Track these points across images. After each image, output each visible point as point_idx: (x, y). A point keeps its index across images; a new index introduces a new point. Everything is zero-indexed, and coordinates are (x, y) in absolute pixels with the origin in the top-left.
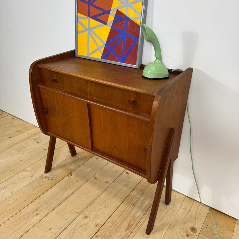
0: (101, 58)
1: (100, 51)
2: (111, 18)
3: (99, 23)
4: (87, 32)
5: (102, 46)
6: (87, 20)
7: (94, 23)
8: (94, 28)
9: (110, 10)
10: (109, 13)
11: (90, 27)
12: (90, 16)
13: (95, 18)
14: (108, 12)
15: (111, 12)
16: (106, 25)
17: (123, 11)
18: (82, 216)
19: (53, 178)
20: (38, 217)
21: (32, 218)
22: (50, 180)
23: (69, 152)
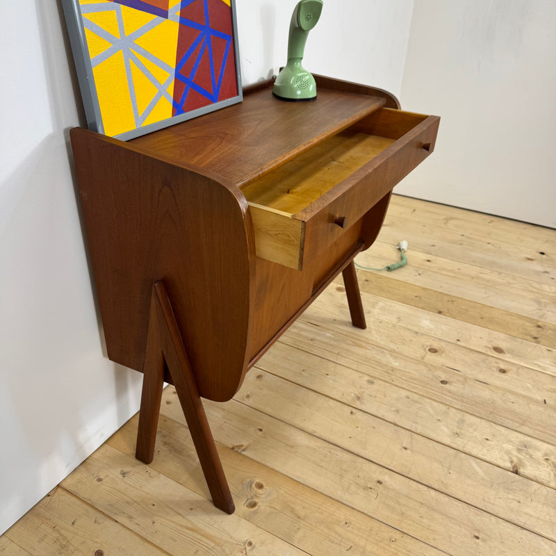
0: (173, 116)
1: (167, 96)
3: (151, 17)
4: (120, 54)
5: (168, 82)
6: (114, 12)
8: (140, 33)
11: (127, 34)
16: (167, 18)
18: (357, 404)
19: (254, 485)
20: (386, 477)
21: (394, 490)
22: (260, 491)
23: (124, 474)
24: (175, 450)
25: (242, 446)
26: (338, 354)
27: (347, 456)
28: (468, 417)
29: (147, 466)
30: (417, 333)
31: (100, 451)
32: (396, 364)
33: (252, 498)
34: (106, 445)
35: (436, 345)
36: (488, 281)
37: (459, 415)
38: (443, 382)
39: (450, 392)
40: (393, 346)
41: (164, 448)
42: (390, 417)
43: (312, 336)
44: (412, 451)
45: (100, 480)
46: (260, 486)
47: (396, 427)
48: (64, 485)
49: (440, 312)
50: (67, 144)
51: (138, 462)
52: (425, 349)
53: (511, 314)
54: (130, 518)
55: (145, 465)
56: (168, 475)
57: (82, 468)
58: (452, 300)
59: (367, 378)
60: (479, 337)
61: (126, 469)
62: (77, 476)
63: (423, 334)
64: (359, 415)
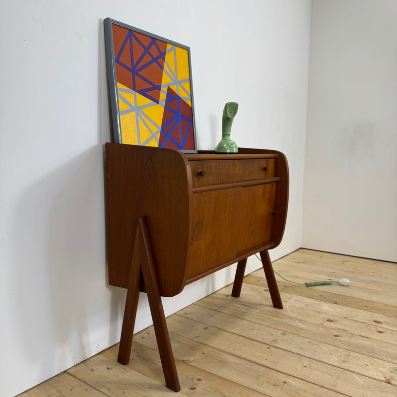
1: (156, 139)
2: (163, 96)
3: (150, 101)
4: (134, 113)
5: (157, 132)
6: (133, 95)
7: (142, 100)
8: (144, 107)
9: (160, 86)
10: (160, 90)
11: (138, 105)
12: (137, 90)
13: (143, 93)
14: (159, 88)
15: (162, 89)
16: (158, 104)
17: (174, 88)
18: (274, 344)
19: (195, 379)
20: (290, 381)
21: (295, 387)
22: (199, 382)
23: (108, 369)
24: (144, 360)
25: (190, 360)
26: (262, 320)
27: (262, 369)
28: (353, 354)
29: (125, 367)
30: (319, 312)
31: (95, 357)
32: (303, 326)
33: (193, 385)
34: (99, 355)
35: (331, 318)
36: (372, 290)
37: (347, 352)
38: (335, 336)
39: (341, 341)
40: (301, 318)
41: (137, 358)
42: (296, 351)
43: (245, 311)
44: (310, 368)
45: (92, 370)
46: (200, 380)
47: (300, 356)
48: (69, 371)
49: (336, 303)
50: (103, 152)
51: (119, 364)
52: (324, 320)
53: (387, 305)
54: (109, 389)
55: (122, 366)
56: (138, 371)
57: (82, 364)
58: (345, 297)
59: (281, 332)
60: (363, 315)
61: (110, 366)
62: (78, 368)
63: (323, 313)
64: (273, 349)
